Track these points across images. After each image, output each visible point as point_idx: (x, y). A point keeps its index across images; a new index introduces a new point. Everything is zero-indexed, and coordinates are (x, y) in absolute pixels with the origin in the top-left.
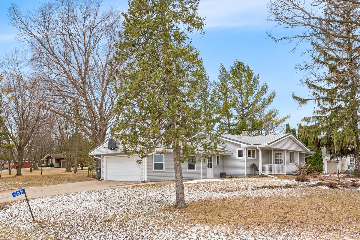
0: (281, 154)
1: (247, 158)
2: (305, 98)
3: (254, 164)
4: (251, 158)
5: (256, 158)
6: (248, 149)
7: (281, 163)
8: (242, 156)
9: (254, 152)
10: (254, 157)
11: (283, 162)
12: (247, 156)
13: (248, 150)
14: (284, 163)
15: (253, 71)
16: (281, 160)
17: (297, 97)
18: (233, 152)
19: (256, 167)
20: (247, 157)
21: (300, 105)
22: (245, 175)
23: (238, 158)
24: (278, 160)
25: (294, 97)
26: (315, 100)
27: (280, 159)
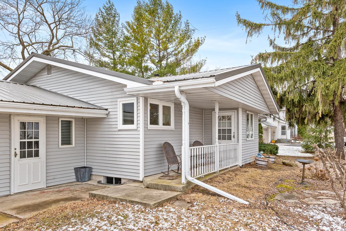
0: (229, 118)
1: (146, 127)
2: (258, 23)
3: (166, 143)
4: (160, 126)
5: (172, 126)
6: (150, 101)
7: (230, 138)
8: (132, 122)
9: (167, 109)
10: (167, 123)
11: (236, 136)
12: (145, 120)
13: (151, 105)
14: (238, 140)
15: (172, 6)
16: (230, 131)
17: (245, 21)
18: (109, 110)
19: (171, 153)
20: (145, 124)
21: (250, 34)
22: (141, 180)
23: (121, 126)
24: (224, 130)
25: (240, 21)
26: (274, 26)
27: (227, 128)
